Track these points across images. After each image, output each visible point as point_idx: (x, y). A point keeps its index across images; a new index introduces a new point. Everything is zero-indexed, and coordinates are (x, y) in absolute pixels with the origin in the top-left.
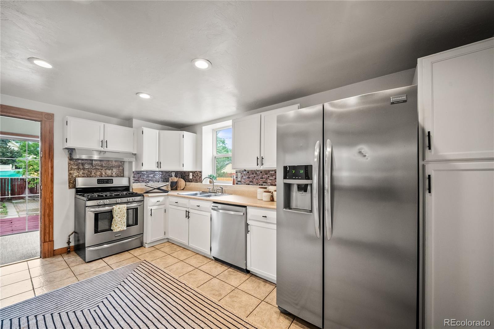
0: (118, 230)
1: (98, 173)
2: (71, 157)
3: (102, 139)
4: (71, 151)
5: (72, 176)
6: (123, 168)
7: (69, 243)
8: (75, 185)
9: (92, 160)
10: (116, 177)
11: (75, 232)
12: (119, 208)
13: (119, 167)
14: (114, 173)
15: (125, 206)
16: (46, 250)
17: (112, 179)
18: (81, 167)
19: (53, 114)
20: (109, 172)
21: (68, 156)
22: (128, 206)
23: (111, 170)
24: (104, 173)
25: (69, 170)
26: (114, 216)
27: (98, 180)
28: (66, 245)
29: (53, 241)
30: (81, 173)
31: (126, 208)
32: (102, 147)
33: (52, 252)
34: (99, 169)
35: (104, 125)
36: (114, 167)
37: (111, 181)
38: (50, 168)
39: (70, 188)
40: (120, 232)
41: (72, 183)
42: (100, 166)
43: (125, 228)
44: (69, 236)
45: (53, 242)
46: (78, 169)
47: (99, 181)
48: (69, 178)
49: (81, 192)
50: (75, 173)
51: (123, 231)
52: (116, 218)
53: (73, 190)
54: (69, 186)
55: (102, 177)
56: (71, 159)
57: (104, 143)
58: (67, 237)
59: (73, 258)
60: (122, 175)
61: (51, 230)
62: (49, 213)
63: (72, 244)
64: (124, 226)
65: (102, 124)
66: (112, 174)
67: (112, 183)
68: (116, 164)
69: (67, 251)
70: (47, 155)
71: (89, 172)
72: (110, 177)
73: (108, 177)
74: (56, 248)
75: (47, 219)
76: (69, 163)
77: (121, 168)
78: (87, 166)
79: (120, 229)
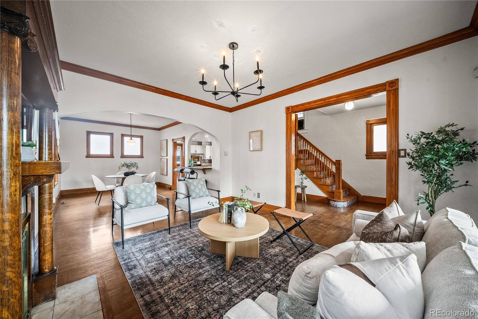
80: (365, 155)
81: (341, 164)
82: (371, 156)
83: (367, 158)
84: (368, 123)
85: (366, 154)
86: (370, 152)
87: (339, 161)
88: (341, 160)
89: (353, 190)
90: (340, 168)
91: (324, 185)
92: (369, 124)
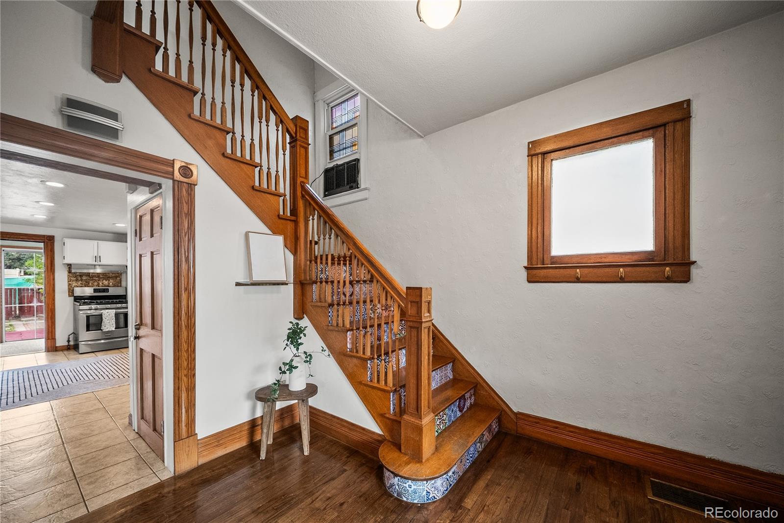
0: (107, 330)
1: (96, 284)
2: (69, 270)
3: (96, 255)
4: (69, 266)
5: (71, 287)
6: (121, 279)
7: (69, 341)
8: (73, 294)
9: (89, 273)
10: (113, 286)
11: (73, 333)
12: (108, 312)
13: (116, 277)
14: (111, 284)
15: (114, 310)
16: (50, 345)
17: (108, 289)
18: (79, 279)
19: (54, 236)
20: (106, 283)
21: (68, 269)
22: (117, 310)
23: (108, 281)
24: (101, 284)
25: (68, 282)
26: (103, 318)
27: (94, 289)
28: (66, 344)
29: (55, 339)
30: (79, 283)
31: (114, 312)
32: (96, 261)
33: (54, 348)
34: (96, 280)
35: (98, 243)
36: (112, 277)
37: (107, 290)
38: (52, 280)
39: (69, 296)
40: (109, 332)
41: (71, 292)
42: (97, 277)
43: (114, 329)
44: (69, 336)
45: (55, 341)
46: (77, 280)
47: (95, 291)
48: (69, 288)
49: (77, 299)
50: (74, 284)
51: (112, 331)
52: (105, 320)
53: (73, 298)
54: (69, 294)
55: (99, 286)
56: (70, 272)
57: (97, 258)
58: (67, 337)
59: (72, 354)
60: (119, 285)
61: (53, 330)
62: (51, 315)
63: (72, 343)
64: (113, 327)
65: (96, 242)
66: (109, 284)
67: (108, 292)
68: (113, 275)
69: (68, 348)
70: (49, 269)
71: (86, 282)
72: (107, 286)
73: (105, 286)
74: (58, 345)
75: (50, 321)
76: (68, 276)
77: (118, 278)
78: (84, 278)
79: (109, 329)
80: (525, 267)
81: (429, 303)
82: (543, 272)
83: (530, 280)
84: (533, 152)
85: (526, 265)
86: (540, 255)
87: (418, 292)
88: (423, 285)
89: (486, 391)
90: (422, 322)
91: (374, 388)
92: (537, 154)
